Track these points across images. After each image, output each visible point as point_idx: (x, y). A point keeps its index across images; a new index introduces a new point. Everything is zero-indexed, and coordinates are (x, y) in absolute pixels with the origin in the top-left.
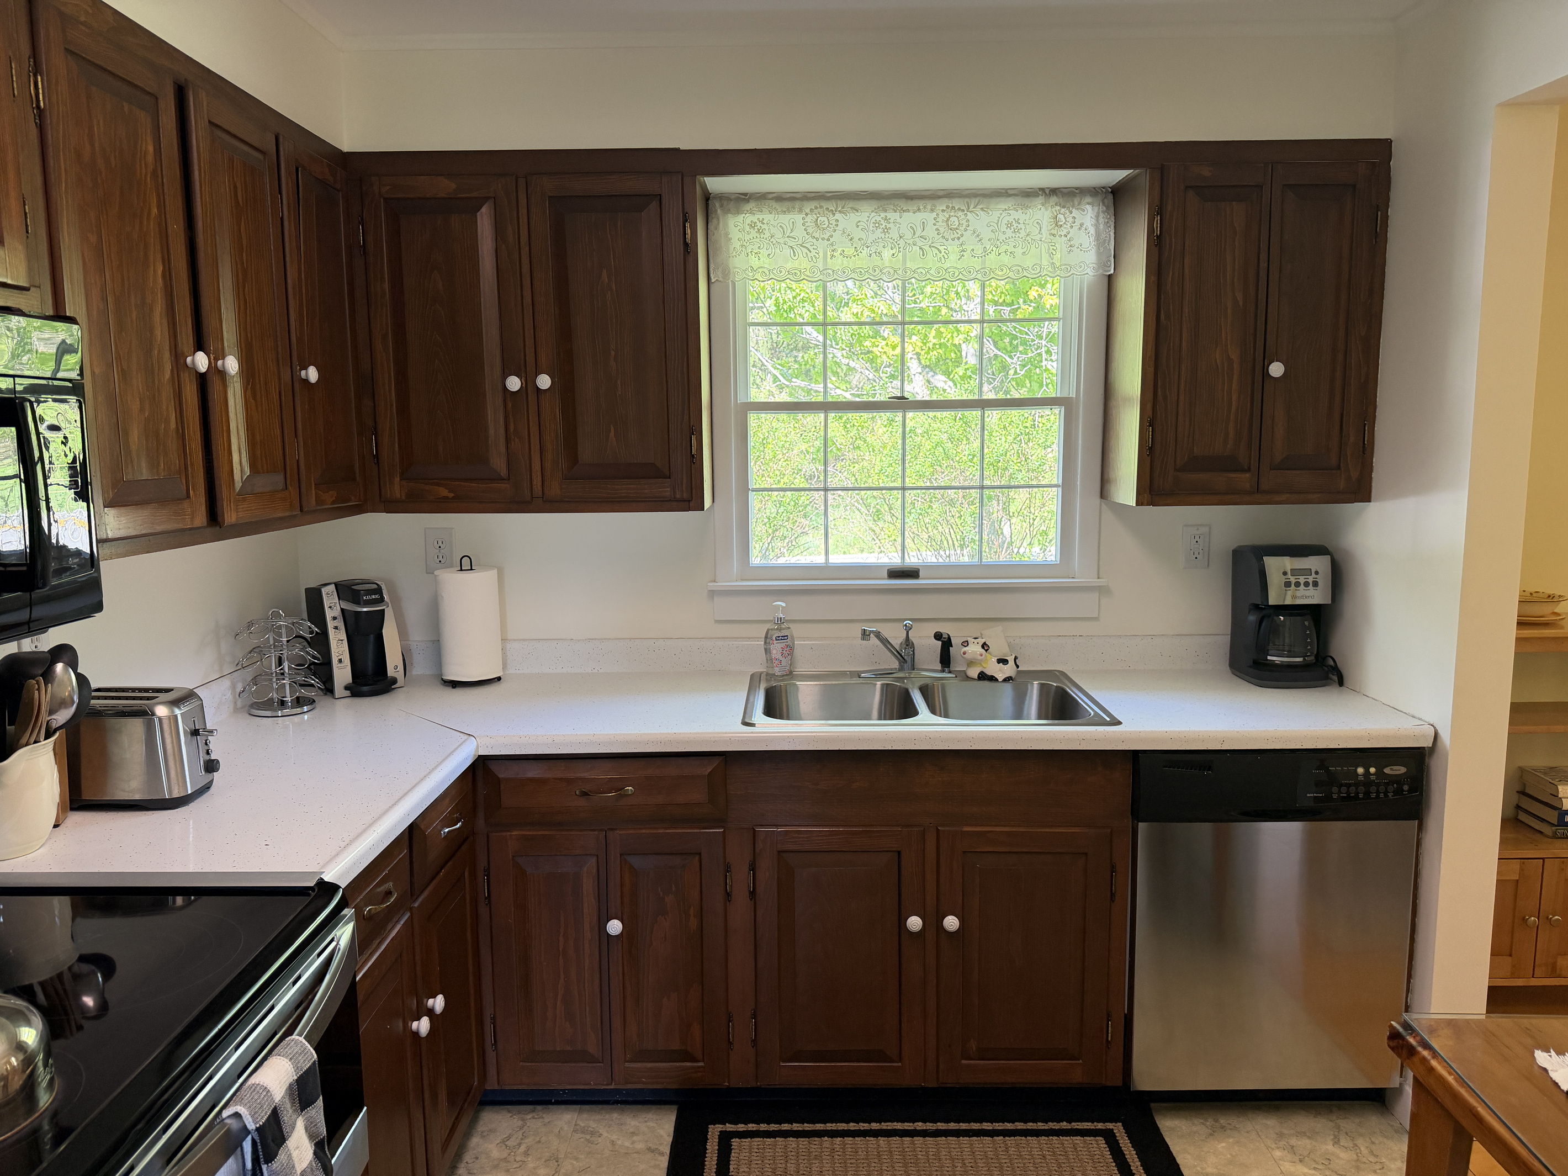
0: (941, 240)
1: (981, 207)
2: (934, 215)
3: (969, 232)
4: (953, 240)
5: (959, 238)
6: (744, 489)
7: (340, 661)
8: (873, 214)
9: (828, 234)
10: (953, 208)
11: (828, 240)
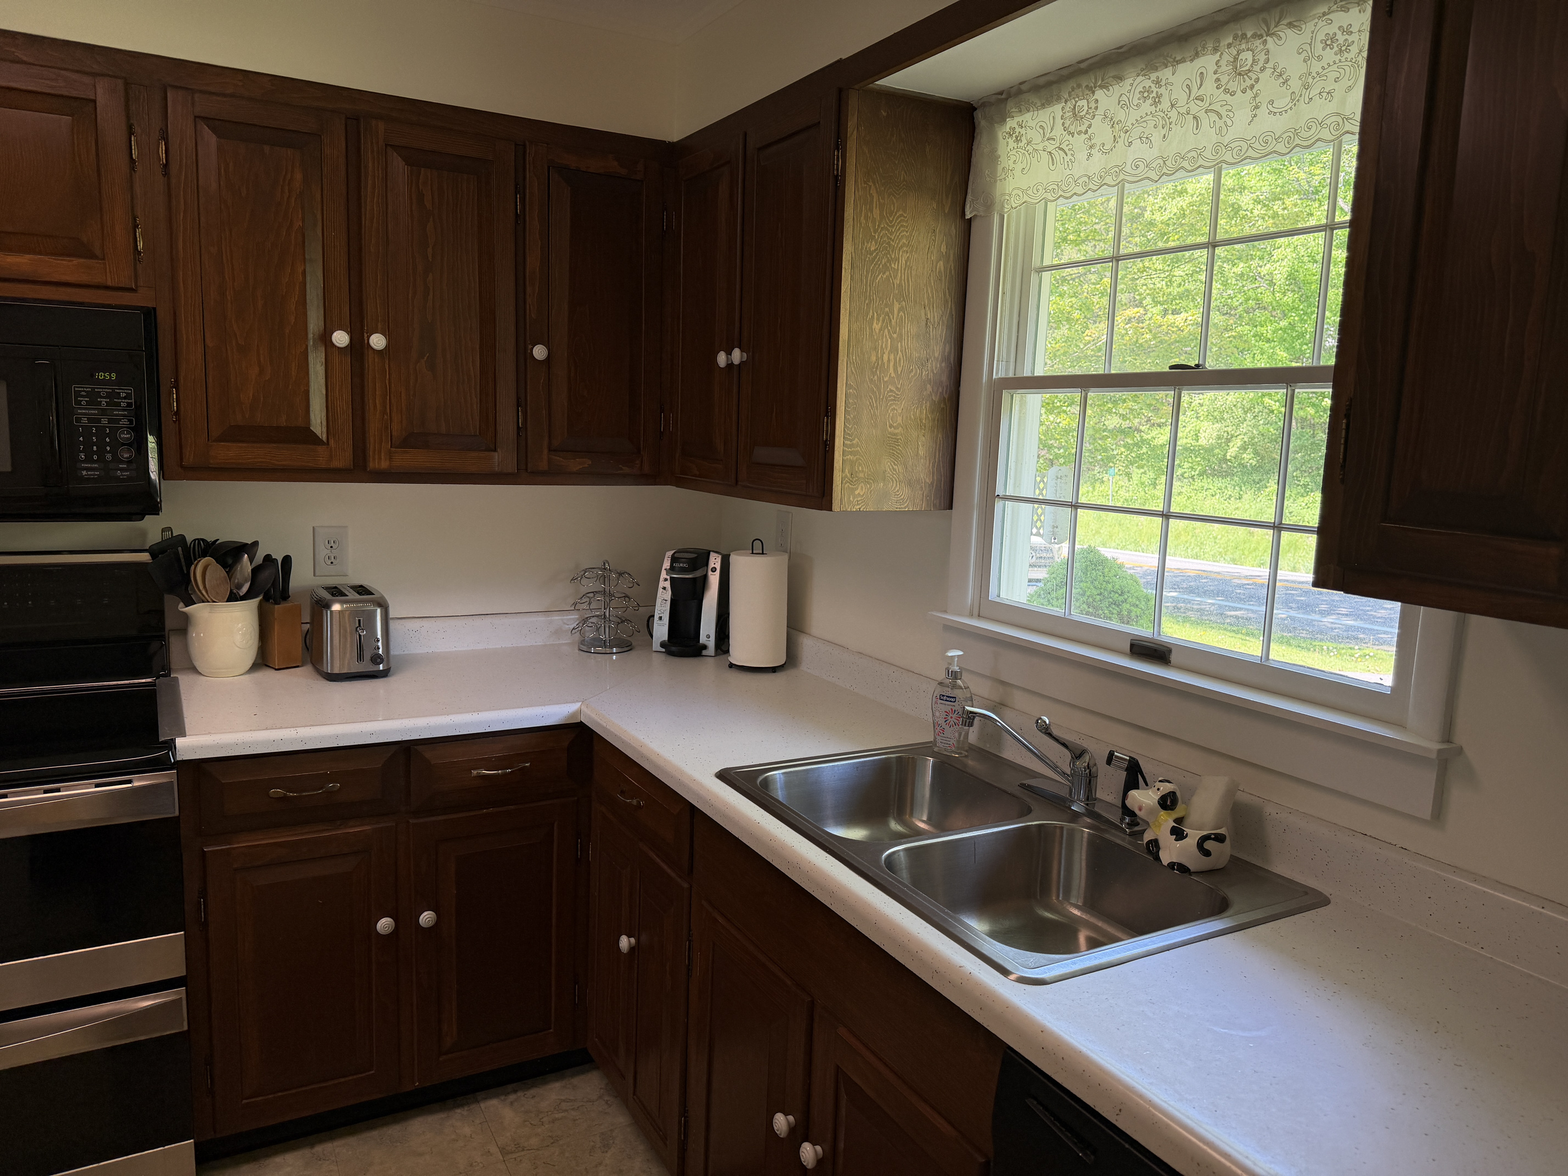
0: (1223, 97)
1: (1285, 22)
2: (1217, 56)
3: (1268, 71)
4: (1244, 91)
5: (1252, 87)
6: (990, 497)
7: (660, 618)
8: (1140, 78)
9: (1087, 123)
10: (1244, 36)
11: (1086, 132)
